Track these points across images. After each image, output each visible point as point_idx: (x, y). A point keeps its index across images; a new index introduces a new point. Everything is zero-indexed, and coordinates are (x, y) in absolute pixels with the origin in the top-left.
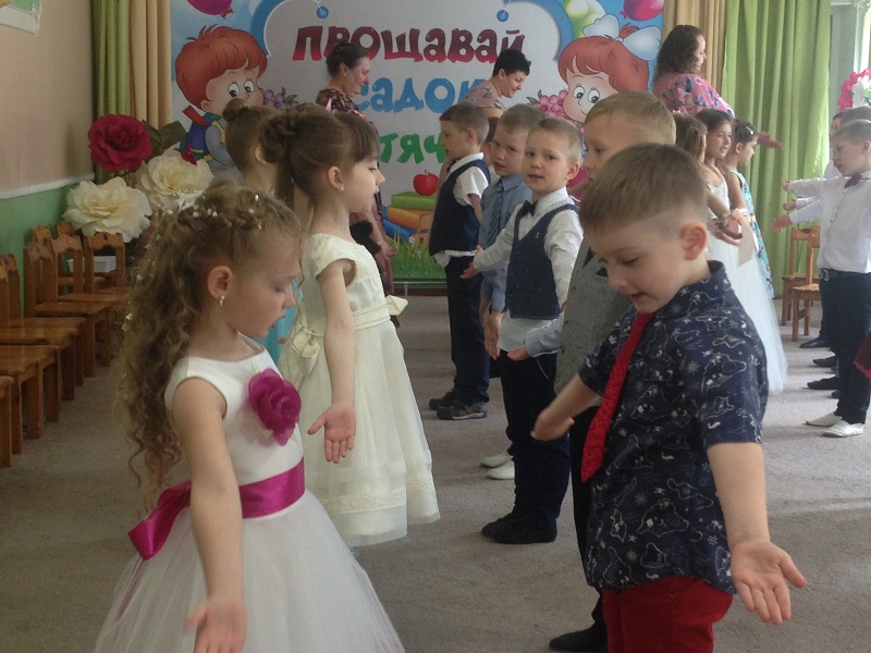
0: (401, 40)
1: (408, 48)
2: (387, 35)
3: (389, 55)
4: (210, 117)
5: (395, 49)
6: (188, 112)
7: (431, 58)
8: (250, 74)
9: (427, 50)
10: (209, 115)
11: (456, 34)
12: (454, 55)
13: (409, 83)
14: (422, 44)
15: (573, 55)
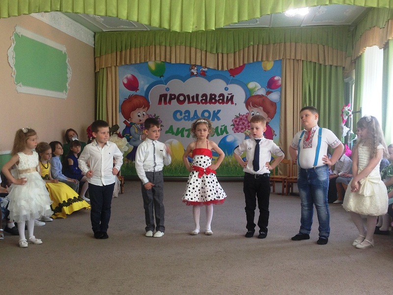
0: (193, 97)
1: (195, 100)
2: (188, 96)
3: (189, 102)
4: (132, 124)
5: (191, 100)
6: (125, 122)
7: (203, 103)
8: (144, 110)
9: (201, 100)
10: (131, 123)
11: (211, 95)
12: (211, 102)
13: (196, 111)
14: (200, 99)
15: (251, 101)
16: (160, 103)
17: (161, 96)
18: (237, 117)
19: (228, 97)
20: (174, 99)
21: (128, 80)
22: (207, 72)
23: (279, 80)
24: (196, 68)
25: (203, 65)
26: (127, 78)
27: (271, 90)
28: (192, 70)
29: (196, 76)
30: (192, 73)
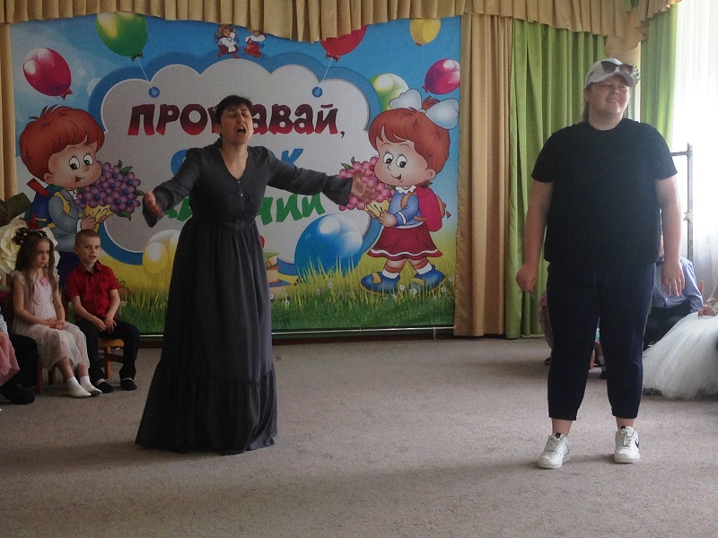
15: (383, 126)
16: (133, 129)
17: (137, 111)
18: (347, 169)
19: (320, 114)
20: (174, 118)
21: (41, 65)
22: (263, 45)
23: (454, 70)
24: (233, 35)
25: (255, 25)
26: (36, 59)
28: (224, 41)
29: (235, 55)
30: (224, 49)
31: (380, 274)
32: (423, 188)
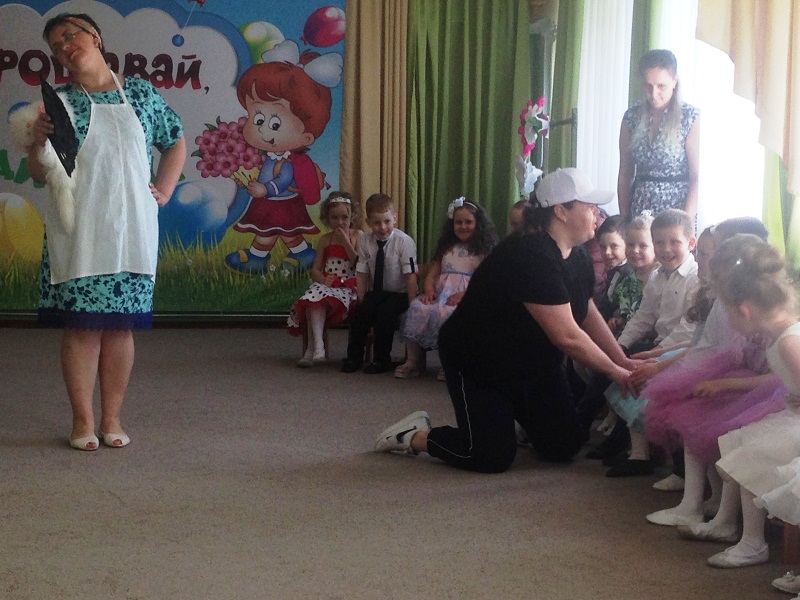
3: (60, 79)
11: (130, 58)
15: (254, 81)
18: (211, 129)
20: (11, 66)
23: (339, 19)
27: (314, 49)
31: (248, 252)
32: (300, 154)
